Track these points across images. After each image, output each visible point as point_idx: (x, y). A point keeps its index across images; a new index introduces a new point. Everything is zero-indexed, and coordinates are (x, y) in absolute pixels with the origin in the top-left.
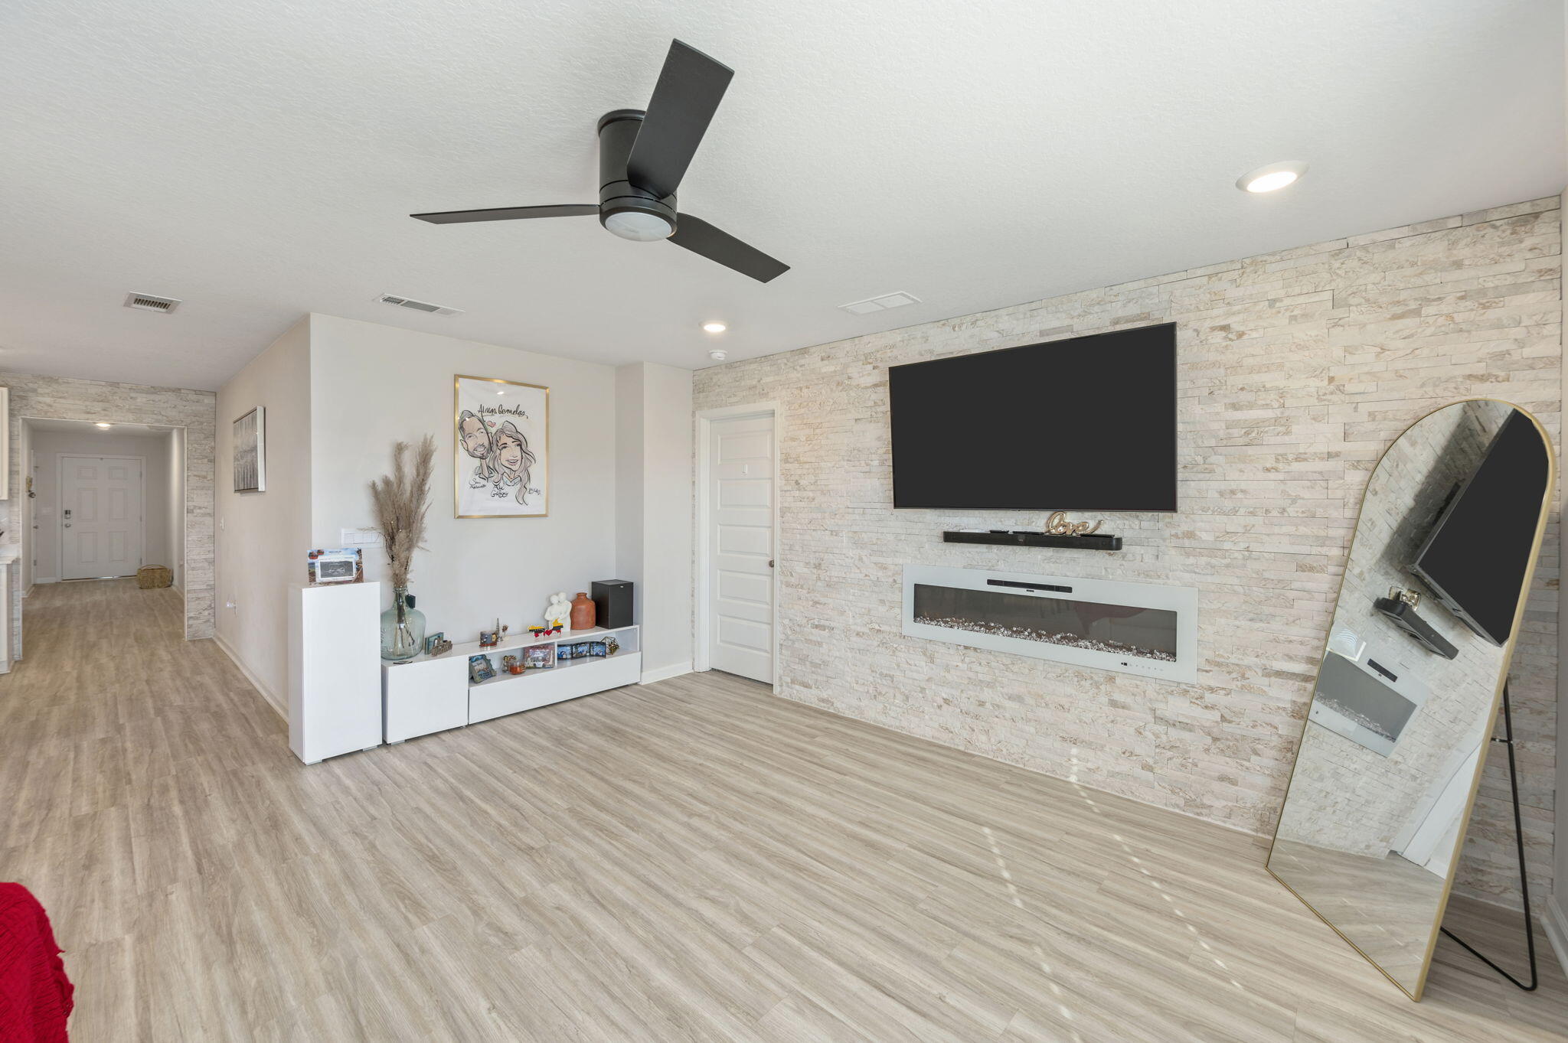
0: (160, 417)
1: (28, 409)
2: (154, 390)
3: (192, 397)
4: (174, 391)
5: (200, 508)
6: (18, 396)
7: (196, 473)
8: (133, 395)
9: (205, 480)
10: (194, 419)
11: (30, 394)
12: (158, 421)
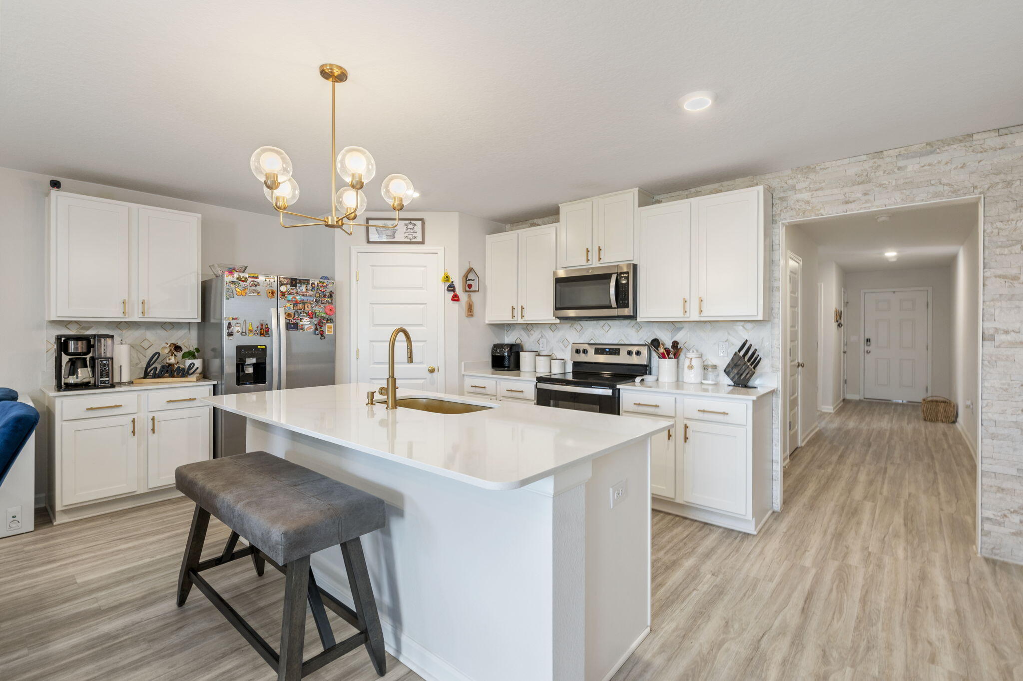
0: (940, 188)
1: (788, 211)
2: (932, 147)
3: (993, 141)
4: (961, 141)
5: (1006, 332)
6: (779, 199)
7: (999, 272)
8: (901, 163)
9: (1016, 283)
10: (997, 179)
11: (790, 193)
12: (936, 195)
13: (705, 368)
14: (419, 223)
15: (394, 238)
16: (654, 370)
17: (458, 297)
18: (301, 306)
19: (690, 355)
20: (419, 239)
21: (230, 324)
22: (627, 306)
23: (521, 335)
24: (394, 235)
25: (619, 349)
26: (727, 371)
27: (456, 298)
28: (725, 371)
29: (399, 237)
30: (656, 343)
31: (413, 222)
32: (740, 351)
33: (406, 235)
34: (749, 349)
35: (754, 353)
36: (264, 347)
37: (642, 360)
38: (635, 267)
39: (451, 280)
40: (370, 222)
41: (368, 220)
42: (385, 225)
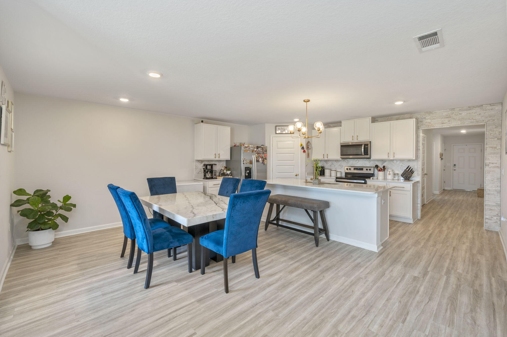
0: (473, 120)
1: (423, 125)
2: (470, 108)
3: (489, 107)
4: (479, 107)
5: (493, 164)
6: (420, 121)
7: (491, 146)
8: (460, 112)
9: (496, 149)
10: (490, 118)
11: (424, 120)
12: (471, 122)
13: (395, 174)
16: (375, 175)
17: (305, 151)
18: (259, 155)
19: (389, 170)
21: (243, 160)
22: (368, 155)
23: (324, 163)
24: (284, 131)
25: (363, 168)
26: (402, 175)
27: (304, 151)
28: (401, 175)
30: (377, 167)
32: (407, 169)
34: (410, 168)
35: (412, 170)
36: (251, 167)
37: (371, 172)
38: (370, 142)
39: (303, 146)
40: (277, 127)
41: (276, 126)
42: (281, 128)
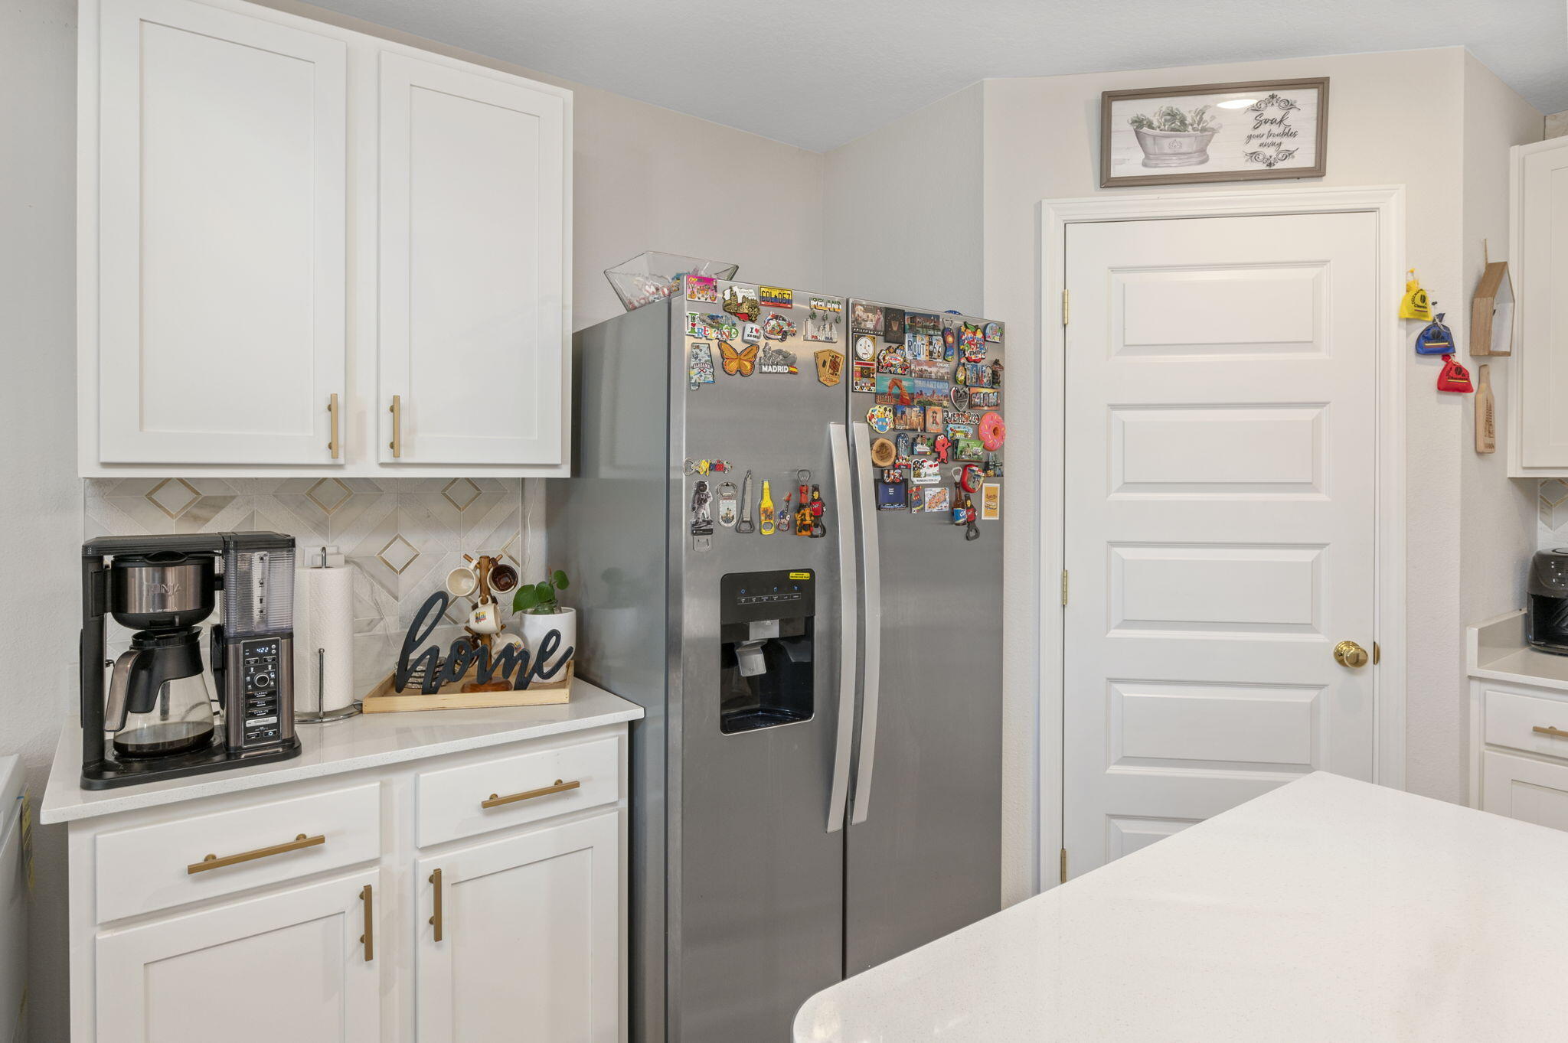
14: (1307, 99)
15: (1205, 161)
17: (1461, 374)
18: (914, 418)
20: (1305, 158)
21: (701, 487)
24: (1202, 151)
27: (1451, 381)
29: (1224, 156)
31: (1283, 94)
33: (1254, 145)
36: (806, 576)
39: (1433, 312)
40: (1117, 106)
41: (1109, 98)
42: (1172, 115)
